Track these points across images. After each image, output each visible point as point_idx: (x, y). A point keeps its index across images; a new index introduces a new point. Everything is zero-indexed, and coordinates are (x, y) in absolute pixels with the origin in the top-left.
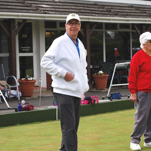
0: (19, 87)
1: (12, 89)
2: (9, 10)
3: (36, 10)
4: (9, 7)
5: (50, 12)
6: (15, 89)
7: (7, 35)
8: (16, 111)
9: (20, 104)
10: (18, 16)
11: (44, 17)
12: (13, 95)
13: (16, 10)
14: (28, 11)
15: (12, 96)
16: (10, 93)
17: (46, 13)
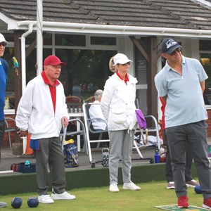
0: (160, 131)
1: (150, 134)
2: (148, 24)
3: (187, 24)
4: (149, 19)
5: (207, 27)
6: (154, 134)
7: (145, 59)
8: (151, 162)
9: (157, 153)
10: (160, 32)
11: (198, 34)
12: (151, 142)
13: (158, 24)
14: (175, 25)
15: (151, 145)
16: (147, 140)
17: (200, 29)
